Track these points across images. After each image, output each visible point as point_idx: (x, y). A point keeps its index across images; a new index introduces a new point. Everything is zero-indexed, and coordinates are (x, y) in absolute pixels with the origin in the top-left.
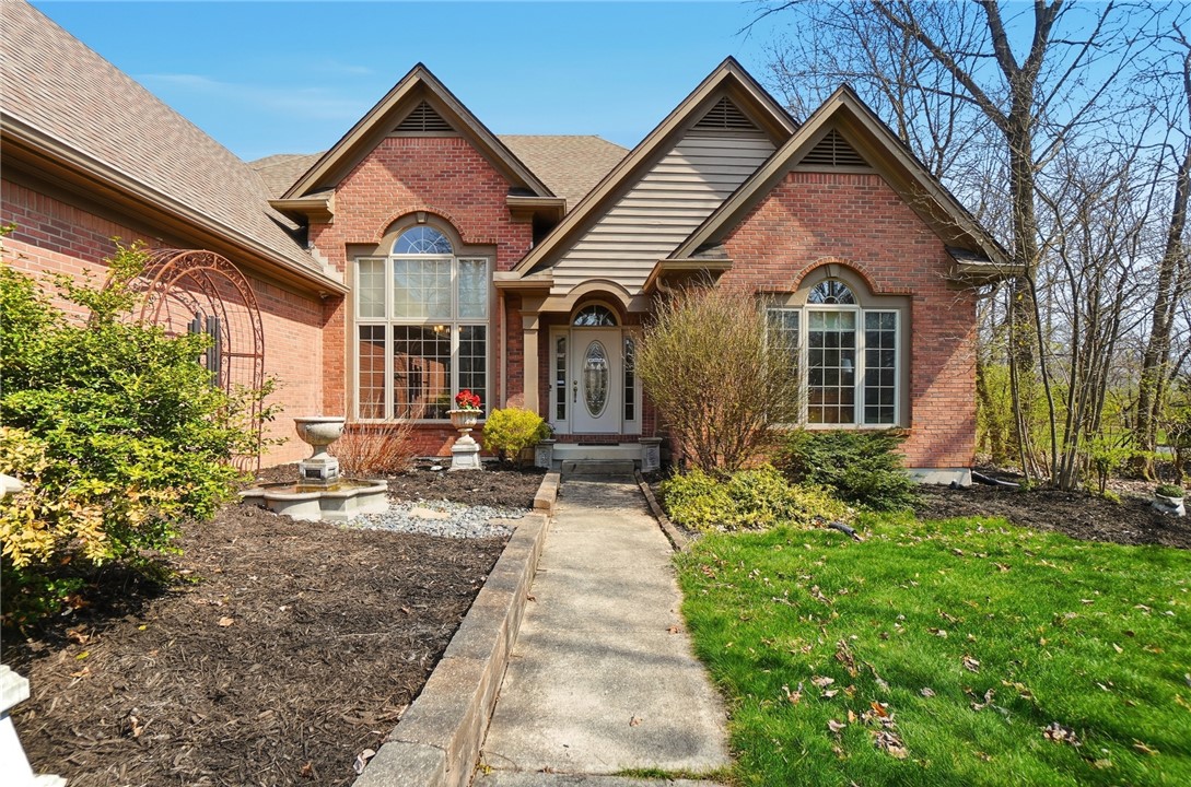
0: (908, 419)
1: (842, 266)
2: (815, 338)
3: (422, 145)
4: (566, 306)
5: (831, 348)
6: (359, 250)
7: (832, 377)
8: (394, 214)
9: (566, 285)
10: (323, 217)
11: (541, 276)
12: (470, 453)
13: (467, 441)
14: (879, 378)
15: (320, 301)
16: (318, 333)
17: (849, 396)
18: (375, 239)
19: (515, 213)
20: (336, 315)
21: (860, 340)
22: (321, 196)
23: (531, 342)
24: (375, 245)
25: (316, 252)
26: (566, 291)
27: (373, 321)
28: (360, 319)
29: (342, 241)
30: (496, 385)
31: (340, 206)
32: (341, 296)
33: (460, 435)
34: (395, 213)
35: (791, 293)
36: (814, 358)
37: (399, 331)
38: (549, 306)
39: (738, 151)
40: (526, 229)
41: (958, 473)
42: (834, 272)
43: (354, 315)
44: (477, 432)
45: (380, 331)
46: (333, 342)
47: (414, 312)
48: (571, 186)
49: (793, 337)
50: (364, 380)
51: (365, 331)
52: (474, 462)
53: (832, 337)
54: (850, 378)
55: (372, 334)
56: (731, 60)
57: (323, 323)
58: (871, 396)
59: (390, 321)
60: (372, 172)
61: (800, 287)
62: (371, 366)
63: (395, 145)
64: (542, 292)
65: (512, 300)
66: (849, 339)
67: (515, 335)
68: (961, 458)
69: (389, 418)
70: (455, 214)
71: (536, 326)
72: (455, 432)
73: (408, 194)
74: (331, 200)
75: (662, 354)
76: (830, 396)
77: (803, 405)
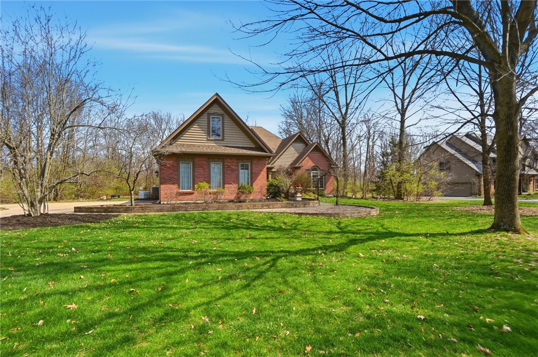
0: (325, 188)
1: (316, 166)
2: (313, 176)
9: (276, 167)
14: (321, 181)
23: (270, 176)
35: (310, 170)
36: (313, 179)
39: (301, 146)
49: (310, 176)
58: (320, 184)
64: (272, 168)
76: (315, 184)
77: (312, 186)
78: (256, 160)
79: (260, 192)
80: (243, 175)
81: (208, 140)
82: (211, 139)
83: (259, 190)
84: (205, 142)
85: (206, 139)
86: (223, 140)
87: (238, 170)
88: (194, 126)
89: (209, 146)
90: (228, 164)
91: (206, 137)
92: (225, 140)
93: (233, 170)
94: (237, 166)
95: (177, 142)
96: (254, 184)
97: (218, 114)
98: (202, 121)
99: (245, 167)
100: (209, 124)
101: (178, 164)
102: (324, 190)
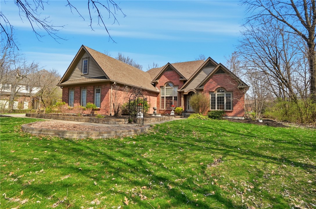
1: (221, 87)
2: (218, 97)
3: (169, 73)
4: (187, 94)
6: (161, 87)
7: (221, 103)
8: (166, 82)
9: (186, 91)
10: (157, 83)
11: (183, 90)
12: (173, 113)
14: (228, 103)
15: (156, 94)
16: (156, 98)
17: (223, 106)
18: (163, 85)
19: (181, 81)
20: (158, 95)
21: (225, 98)
22: (157, 81)
23: (182, 99)
24: (163, 86)
25: (156, 87)
26: (187, 91)
28: (162, 96)
29: (159, 86)
30: (178, 104)
31: (159, 81)
32: (159, 93)
33: (172, 111)
35: (214, 92)
36: (218, 100)
37: (166, 97)
38: (185, 94)
39: (211, 70)
40: (182, 83)
41: (241, 117)
42: (221, 88)
43: (161, 95)
44: (174, 110)
45: (164, 97)
46: (158, 99)
47: (168, 95)
48: (188, 77)
49: (215, 98)
50: (162, 104)
51: (162, 97)
52: (173, 114)
53: (221, 97)
54: (223, 103)
55: (163, 98)
56: (210, 57)
57: (157, 97)
58: (227, 106)
59: (165, 96)
60: (163, 77)
61: (215, 91)
62: (163, 102)
63: (166, 73)
65: (180, 93)
66: (223, 97)
67: (180, 98)
68: (242, 115)
69: (165, 109)
70: (173, 82)
71: (183, 96)
72: (171, 110)
73: (167, 79)
74: (158, 81)
75: (198, 100)
76: (221, 106)
77: (216, 107)
78: (104, 86)
79: (105, 109)
80: (98, 96)
81: (82, 75)
82: (83, 74)
84: (80, 77)
85: (80, 75)
86: (88, 74)
87: (94, 94)
88: (76, 68)
89: (80, 80)
90: (89, 90)
91: (80, 74)
92: (89, 74)
93: (91, 94)
94: (94, 91)
95: (70, 79)
96: (102, 103)
97: (86, 58)
98: (80, 64)
99: (98, 91)
100: (82, 65)
101: (69, 92)
102: (231, 112)
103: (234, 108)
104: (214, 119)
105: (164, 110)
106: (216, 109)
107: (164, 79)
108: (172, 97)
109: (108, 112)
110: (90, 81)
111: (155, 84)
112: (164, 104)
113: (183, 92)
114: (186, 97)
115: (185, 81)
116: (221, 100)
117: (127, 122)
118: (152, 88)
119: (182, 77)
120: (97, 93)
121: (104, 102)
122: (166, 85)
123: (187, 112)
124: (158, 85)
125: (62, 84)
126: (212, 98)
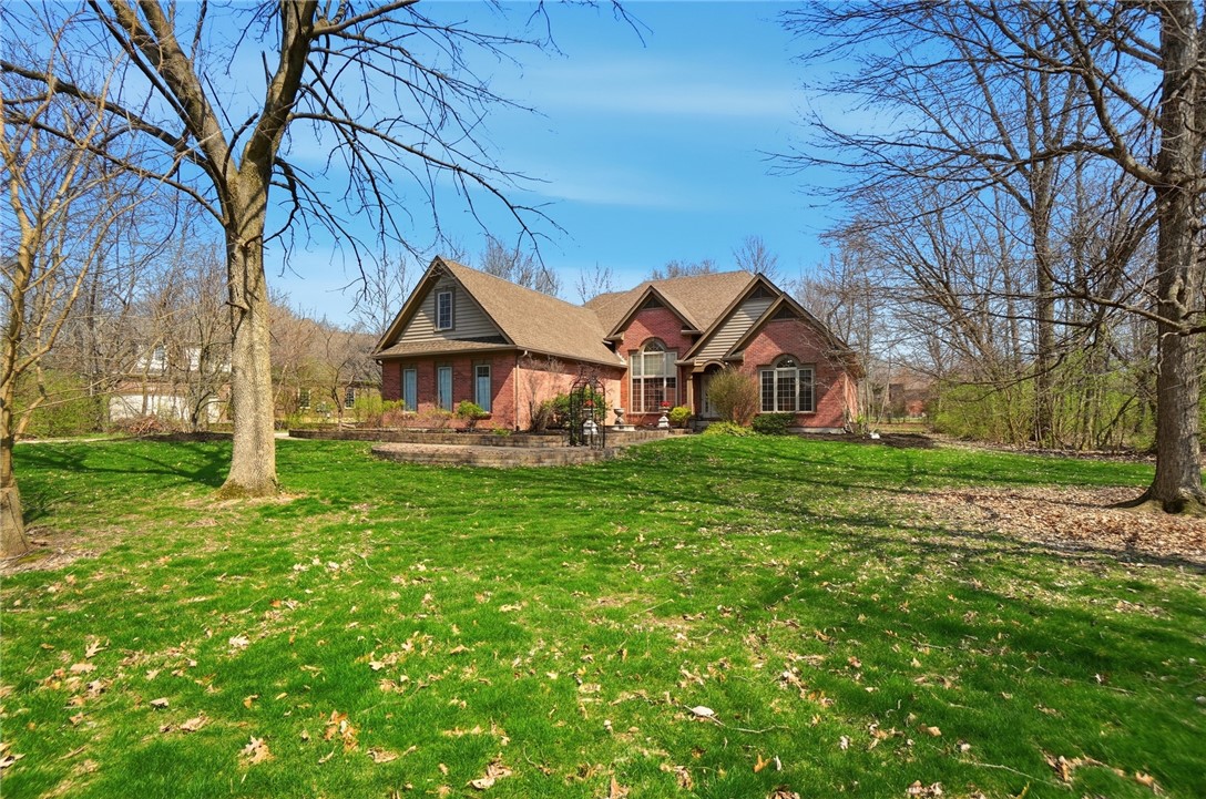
0: (816, 410)
1: (788, 354)
2: (780, 380)
3: (652, 313)
4: (702, 370)
5: (786, 384)
6: (632, 352)
7: (787, 394)
8: (644, 339)
9: (700, 363)
10: (620, 342)
11: (691, 360)
12: (665, 422)
13: (664, 418)
14: (805, 393)
15: (619, 372)
16: (619, 382)
17: (793, 401)
18: (638, 348)
19: (684, 336)
20: (625, 376)
21: (797, 381)
22: (619, 335)
23: (690, 384)
24: (638, 350)
25: (618, 354)
27: (637, 377)
28: (632, 377)
29: (627, 349)
30: (678, 400)
31: (626, 338)
32: (626, 369)
34: (645, 337)
35: (770, 365)
36: (779, 387)
37: (646, 380)
38: (696, 370)
39: (764, 307)
40: (689, 341)
41: (837, 429)
42: (786, 356)
43: (630, 376)
44: (668, 416)
45: (639, 380)
46: (623, 385)
47: (651, 373)
48: (702, 325)
49: (771, 381)
50: (634, 398)
51: (634, 380)
52: (667, 424)
53: (786, 379)
54: (794, 393)
55: (637, 382)
56: (760, 274)
57: (620, 380)
58: (801, 400)
59: (643, 376)
60: (636, 324)
61: (772, 362)
62: (636, 392)
63: (644, 314)
65: (684, 369)
66: (793, 379)
67: (684, 381)
68: (838, 423)
69: (643, 412)
70: (664, 338)
71: (691, 377)
72: (661, 416)
73: (648, 331)
74: (622, 336)
75: (731, 389)
76: (786, 401)
77: (776, 405)
78: (499, 360)
79: (503, 416)
80: (483, 385)
81: (436, 333)
82: (439, 329)
83: (503, 413)
84: (432, 336)
85: (432, 332)
86: (453, 330)
87: (473, 379)
88: (420, 315)
89: (433, 343)
90: (459, 369)
91: (432, 328)
92: (457, 330)
93: (466, 379)
94: (472, 371)
95: (402, 342)
96: (494, 402)
97: (447, 288)
98: (430, 301)
99: (483, 372)
100: (436, 306)
101: (401, 374)
102: (812, 416)
103: (818, 407)
104: (767, 434)
105: (641, 416)
106: (776, 411)
107: (638, 333)
108: (662, 380)
109: (511, 423)
110: (463, 347)
111: (613, 345)
112: (640, 398)
113: (692, 366)
114: (698, 378)
115: (696, 337)
116: (786, 387)
117: (566, 444)
118: (607, 357)
119: (686, 325)
120: (479, 376)
121: (501, 399)
122: (644, 347)
123: (702, 419)
124: (625, 347)
125: (383, 353)
126: (764, 381)
